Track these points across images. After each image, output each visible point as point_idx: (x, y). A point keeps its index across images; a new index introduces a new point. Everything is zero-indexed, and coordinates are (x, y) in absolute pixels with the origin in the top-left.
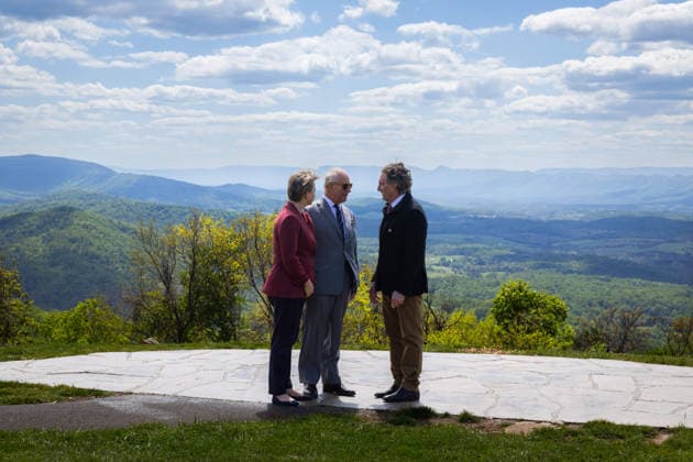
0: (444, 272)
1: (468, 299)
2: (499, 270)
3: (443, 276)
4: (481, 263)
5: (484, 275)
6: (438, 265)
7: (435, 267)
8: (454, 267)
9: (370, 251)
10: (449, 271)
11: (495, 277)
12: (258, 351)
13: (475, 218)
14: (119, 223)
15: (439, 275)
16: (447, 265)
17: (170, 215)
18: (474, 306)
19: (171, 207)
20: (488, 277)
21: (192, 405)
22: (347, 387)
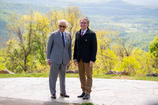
0: (134, 30)
1: (143, 41)
2: (156, 30)
3: (133, 32)
4: (148, 27)
5: (150, 31)
6: (131, 27)
7: (130, 29)
8: (138, 28)
9: (104, 22)
10: (135, 30)
11: (154, 32)
12: (40, 78)
13: (146, 9)
14: (3, 11)
15: (131, 31)
16: (135, 27)
17: (24, 8)
18: (145, 44)
19: (24, 4)
20: (151, 32)
21: (11, 101)
22: (67, 94)
